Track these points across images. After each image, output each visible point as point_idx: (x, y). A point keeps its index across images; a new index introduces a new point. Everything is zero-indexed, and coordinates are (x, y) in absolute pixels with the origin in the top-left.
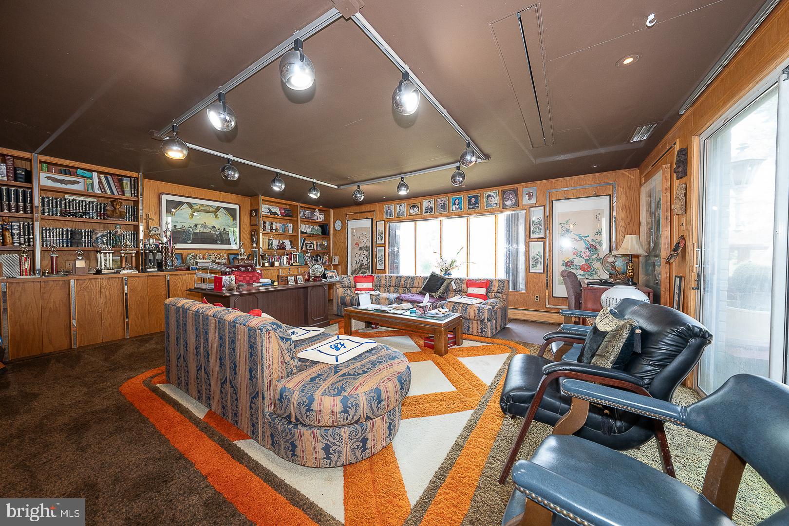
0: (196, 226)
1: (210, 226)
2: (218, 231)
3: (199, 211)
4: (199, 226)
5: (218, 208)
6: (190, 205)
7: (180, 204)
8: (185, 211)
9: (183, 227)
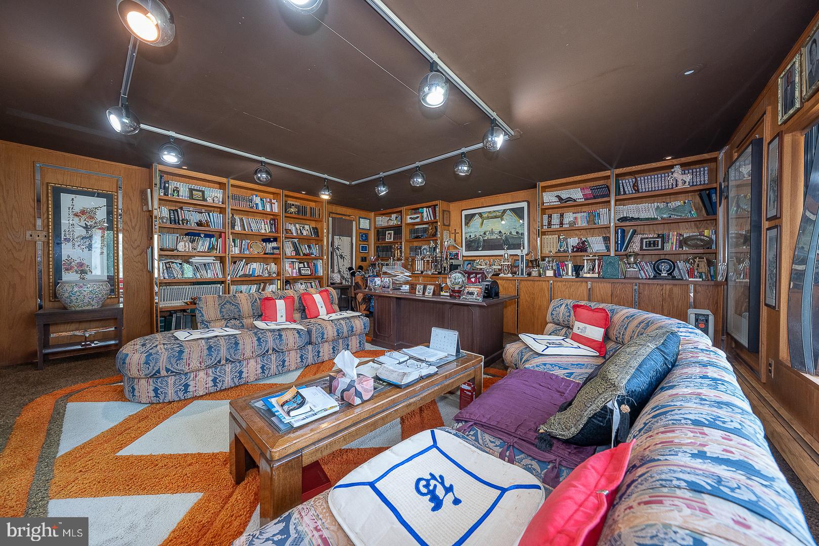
0: (485, 233)
1: (497, 231)
2: (504, 235)
3: (488, 218)
4: (487, 233)
5: (505, 211)
6: (480, 214)
7: (474, 215)
8: (477, 220)
9: (476, 236)
